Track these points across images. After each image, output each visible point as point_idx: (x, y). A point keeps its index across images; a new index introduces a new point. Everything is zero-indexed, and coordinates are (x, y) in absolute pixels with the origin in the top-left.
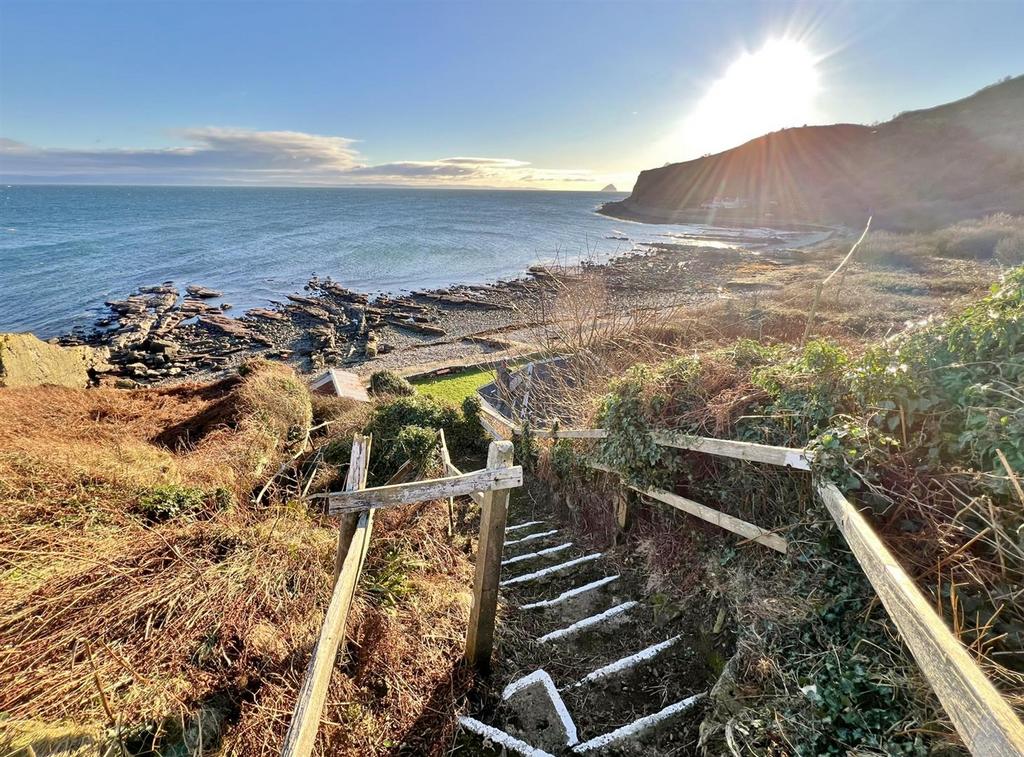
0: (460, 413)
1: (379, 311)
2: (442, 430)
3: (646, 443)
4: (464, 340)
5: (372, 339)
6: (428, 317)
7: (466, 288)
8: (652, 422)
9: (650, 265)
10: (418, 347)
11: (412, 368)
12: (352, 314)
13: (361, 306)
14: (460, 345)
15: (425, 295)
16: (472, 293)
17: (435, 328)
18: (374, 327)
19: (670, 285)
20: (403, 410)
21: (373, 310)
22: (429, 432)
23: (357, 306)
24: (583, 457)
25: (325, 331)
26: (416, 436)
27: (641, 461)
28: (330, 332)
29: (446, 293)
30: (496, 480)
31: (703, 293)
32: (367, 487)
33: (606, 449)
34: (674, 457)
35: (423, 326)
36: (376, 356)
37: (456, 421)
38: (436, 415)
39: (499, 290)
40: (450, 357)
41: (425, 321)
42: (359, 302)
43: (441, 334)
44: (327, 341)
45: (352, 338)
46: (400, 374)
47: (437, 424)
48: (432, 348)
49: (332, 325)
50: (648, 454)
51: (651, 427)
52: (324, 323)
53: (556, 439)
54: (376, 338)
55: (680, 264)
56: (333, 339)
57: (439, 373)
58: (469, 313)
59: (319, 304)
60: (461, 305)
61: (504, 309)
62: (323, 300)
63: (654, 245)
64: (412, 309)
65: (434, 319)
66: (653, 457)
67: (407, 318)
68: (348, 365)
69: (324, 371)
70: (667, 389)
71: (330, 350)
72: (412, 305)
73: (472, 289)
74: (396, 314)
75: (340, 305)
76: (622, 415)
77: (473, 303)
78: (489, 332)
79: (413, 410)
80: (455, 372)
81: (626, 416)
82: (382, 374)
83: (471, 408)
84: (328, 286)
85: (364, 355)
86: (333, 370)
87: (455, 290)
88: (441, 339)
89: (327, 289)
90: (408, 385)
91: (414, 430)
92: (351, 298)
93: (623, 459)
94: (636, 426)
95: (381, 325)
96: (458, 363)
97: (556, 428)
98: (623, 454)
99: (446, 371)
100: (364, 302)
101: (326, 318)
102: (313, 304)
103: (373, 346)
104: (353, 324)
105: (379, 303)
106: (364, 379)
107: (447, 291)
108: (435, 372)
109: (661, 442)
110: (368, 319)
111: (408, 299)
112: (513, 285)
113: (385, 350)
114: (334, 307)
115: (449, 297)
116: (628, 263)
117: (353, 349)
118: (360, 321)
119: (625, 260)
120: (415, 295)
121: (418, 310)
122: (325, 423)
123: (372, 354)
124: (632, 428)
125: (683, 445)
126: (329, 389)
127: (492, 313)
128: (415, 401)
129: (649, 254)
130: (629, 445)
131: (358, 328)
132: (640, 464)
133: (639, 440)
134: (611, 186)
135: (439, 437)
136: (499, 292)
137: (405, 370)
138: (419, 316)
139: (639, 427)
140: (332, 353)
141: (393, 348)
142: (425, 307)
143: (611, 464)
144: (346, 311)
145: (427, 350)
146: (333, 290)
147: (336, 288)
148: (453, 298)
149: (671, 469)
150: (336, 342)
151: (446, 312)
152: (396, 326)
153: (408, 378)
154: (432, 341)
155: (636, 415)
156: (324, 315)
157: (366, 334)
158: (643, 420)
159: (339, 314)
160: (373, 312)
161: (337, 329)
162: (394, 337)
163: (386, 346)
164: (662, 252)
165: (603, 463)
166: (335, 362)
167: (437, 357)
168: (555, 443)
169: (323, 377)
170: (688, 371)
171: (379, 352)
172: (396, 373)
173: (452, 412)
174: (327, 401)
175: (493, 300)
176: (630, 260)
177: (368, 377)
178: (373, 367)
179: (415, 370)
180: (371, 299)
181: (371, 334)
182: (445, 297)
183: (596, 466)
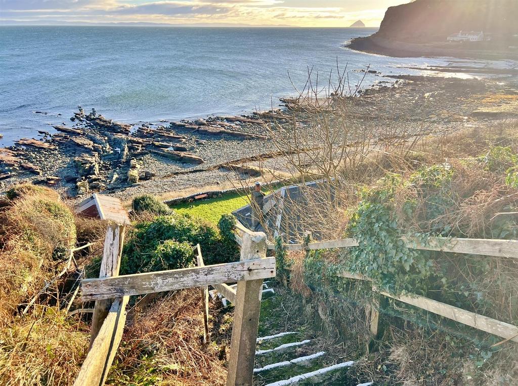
0: (217, 231)
1: (141, 140)
2: (198, 246)
3: (398, 247)
4: (221, 167)
5: (134, 167)
6: (187, 146)
7: (222, 120)
8: (404, 227)
9: (397, 96)
10: (177, 174)
11: (172, 194)
12: (115, 143)
13: (124, 136)
14: (217, 173)
15: (184, 126)
16: (228, 124)
17: (193, 156)
18: (136, 156)
19: (417, 114)
20: (161, 227)
21: (135, 139)
22: (186, 247)
23: (119, 136)
24: (334, 267)
25: (90, 159)
26: (174, 250)
27: (393, 266)
28: (94, 160)
29: (204, 124)
30: (250, 270)
31: (449, 122)
32: (120, 275)
33: (357, 257)
34: (427, 261)
35: (182, 154)
36: (138, 183)
37: (212, 238)
38: (194, 233)
39: (253, 121)
40: (208, 184)
41: (183, 150)
42: (121, 132)
43: (199, 162)
44: (92, 168)
45: (115, 165)
46: (160, 199)
47: (194, 240)
48: (191, 175)
49: (96, 154)
50: (400, 258)
51: (403, 232)
52: (88, 151)
53: (308, 251)
54: (138, 166)
55: (427, 95)
56: (97, 166)
57: (196, 198)
58: (226, 144)
59: (84, 134)
60: (217, 135)
61: (258, 138)
62: (88, 131)
63: (400, 77)
64: (171, 139)
65: (192, 149)
66: (406, 261)
67: (166, 147)
68: (111, 191)
69: (89, 196)
70: (419, 194)
71: (94, 177)
72: (172, 135)
73: (228, 120)
74: (157, 143)
75: (104, 135)
76: (374, 220)
77: (228, 134)
78: (244, 161)
79: (171, 228)
80: (212, 197)
81: (377, 221)
82: (143, 199)
83: (226, 225)
84: (92, 117)
85: (126, 182)
86: (96, 195)
87: (211, 121)
88: (198, 167)
89: (92, 120)
90: (167, 208)
91: (171, 244)
92: (114, 128)
93: (375, 265)
94: (388, 231)
95: (142, 154)
96: (215, 189)
97: (308, 240)
98: (375, 259)
99: (203, 196)
100: (126, 132)
101: (90, 147)
102: (79, 134)
103: (134, 173)
104: (116, 152)
105: (140, 133)
106: (126, 204)
107: (205, 122)
108: (193, 197)
109: (414, 246)
110: (130, 148)
111: (168, 130)
112: (267, 117)
113: (147, 177)
114: (98, 137)
115: (207, 128)
116: (376, 95)
117: (116, 176)
118: (123, 150)
119: (373, 91)
120: (174, 126)
121: (178, 140)
122: (89, 244)
123: (134, 181)
124: (384, 233)
125: (436, 246)
126: (92, 212)
127: (247, 143)
128: (173, 220)
129: (396, 86)
130: (380, 250)
131: (120, 156)
132: (392, 270)
133: (391, 245)
134: (359, 22)
135: (196, 252)
136: (253, 123)
137: (165, 195)
138: (178, 145)
139: (391, 232)
140: (95, 180)
141: (153, 175)
142: (184, 137)
143: (362, 272)
144: (109, 141)
145: (185, 177)
146: (98, 121)
147: (100, 120)
148: (211, 129)
149: (424, 272)
150: (100, 169)
151: (204, 141)
152: (156, 154)
153: (167, 203)
154: (191, 169)
155: (387, 221)
156: (89, 144)
157: (128, 162)
158: (395, 226)
159: (103, 143)
160: (134, 142)
161: (101, 157)
162: (154, 165)
163: (147, 173)
164: (409, 84)
165: (354, 271)
166: (99, 189)
167: (194, 183)
168: (307, 256)
169: (87, 201)
170: (440, 177)
171: (141, 179)
172: (156, 198)
173: (209, 229)
174: (90, 223)
175: (247, 131)
176: (378, 92)
177: (130, 202)
178: (134, 193)
179: (173, 196)
180: (132, 130)
181: (133, 162)
182: (202, 128)
183: (348, 275)
